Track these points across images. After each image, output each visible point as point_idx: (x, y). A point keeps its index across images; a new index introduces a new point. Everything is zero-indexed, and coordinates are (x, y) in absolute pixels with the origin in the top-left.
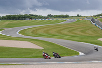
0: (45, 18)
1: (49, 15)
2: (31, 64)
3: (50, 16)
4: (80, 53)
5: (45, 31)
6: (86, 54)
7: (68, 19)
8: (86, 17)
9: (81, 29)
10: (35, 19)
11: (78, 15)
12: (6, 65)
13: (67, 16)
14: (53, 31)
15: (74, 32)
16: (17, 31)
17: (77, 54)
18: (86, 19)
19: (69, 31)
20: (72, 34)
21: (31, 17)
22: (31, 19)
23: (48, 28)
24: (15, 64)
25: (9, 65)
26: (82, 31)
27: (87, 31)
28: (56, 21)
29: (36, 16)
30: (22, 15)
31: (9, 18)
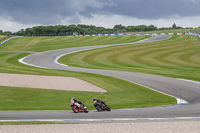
0: (109, 31)
1: (116, 26)
2: (82, 123)
3: (119, 28)
4: (179, 101)
5: (109, 58)
6: (191, 101)
7: (155, 34)
8: (191, 30)
9: (181, 54)
10: (91, 34)
11: (174, 26)
12: (33, 123)
13: (152, 29)
14: (125, 58)
15: (166, 58)
16: (54, 58)
17: (173, 102)
18: (190, 33)
19: (156, 58)
20: (163, 64)
21: (82, 30)
22: (82, 33)
23: (116, 52)
24: (51, 123)
25: (39, 123)
26: (181, 57)
27: (191, 58)
28: (132, 37)
29: (92, 27)
30: (64, 27)
31: (39, 32)
